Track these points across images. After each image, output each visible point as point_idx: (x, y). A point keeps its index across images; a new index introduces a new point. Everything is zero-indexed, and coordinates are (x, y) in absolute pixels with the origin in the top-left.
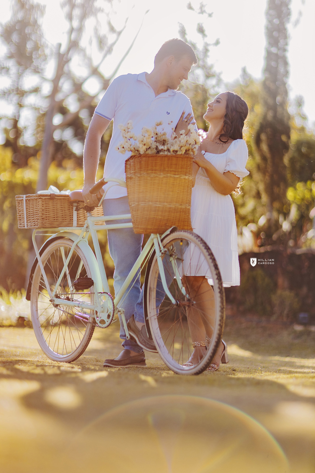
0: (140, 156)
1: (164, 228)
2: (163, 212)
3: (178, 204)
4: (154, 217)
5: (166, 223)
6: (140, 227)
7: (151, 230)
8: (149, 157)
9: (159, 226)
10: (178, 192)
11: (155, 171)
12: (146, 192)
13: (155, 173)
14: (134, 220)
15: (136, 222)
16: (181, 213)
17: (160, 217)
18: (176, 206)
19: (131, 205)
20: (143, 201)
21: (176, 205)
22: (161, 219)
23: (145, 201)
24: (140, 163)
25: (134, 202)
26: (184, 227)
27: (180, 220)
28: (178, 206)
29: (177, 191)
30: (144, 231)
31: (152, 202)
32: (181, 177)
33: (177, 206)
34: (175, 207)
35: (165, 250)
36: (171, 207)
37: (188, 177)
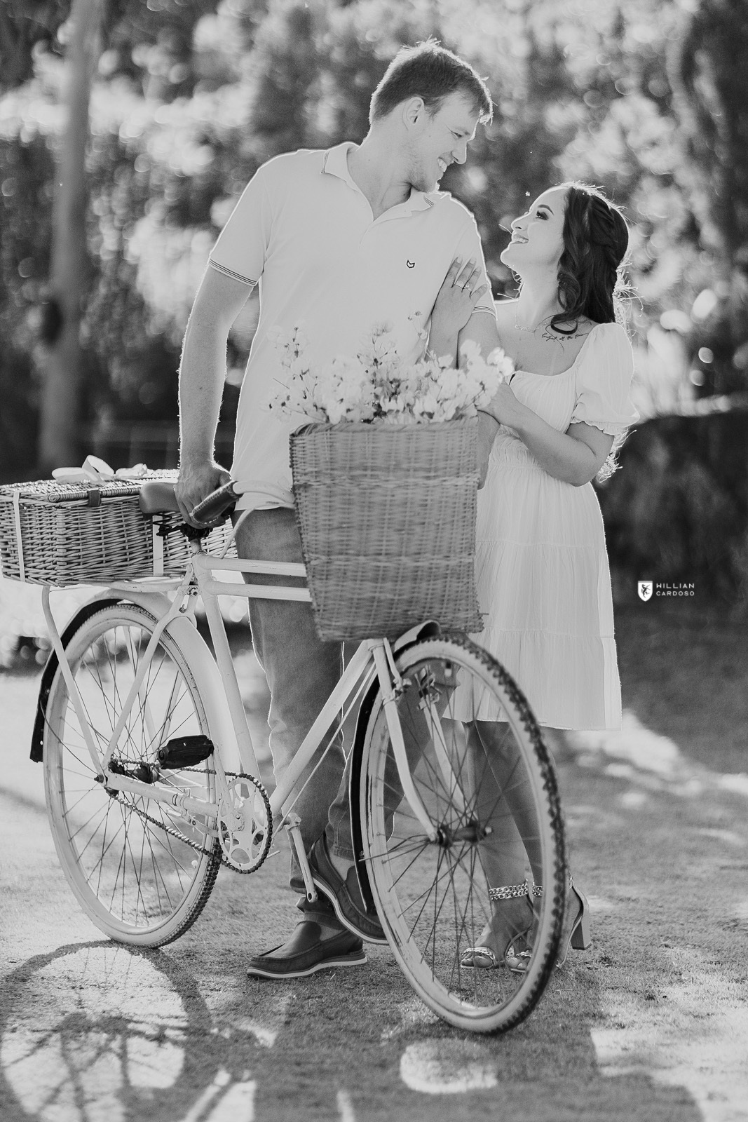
0: (331, 429)
1: (402, 623)
2: (397, 581)
3: (440, 556)
4: (374, 598)
5: (407, 611)
6: (334, 623)
7: (365, 630)
8: (354, 432)
9: (387, 619)
10: (438, 525)
11: (372, 470)
12: (348, 527)
13: (372, 475)
14: (319, 605)
15: (324, 610)
16: (449, 579)
17: (390, 596)
18: (432, 561)
19: (309, 562)
20: (341, 554)
21: (433, 559)
22: (393, 600)
23: (347, 554)
24: (331, 446)
25: (316, 553)
26: (456, 615)
27: (446, 598)
28: (438, 561)
29: (436, 523)
30: (347, 635)
31: (365, 555)
32: (444, 483)
33: (435, 561)
34: (431, 564)
35: (404, 684)
36: (418, 567)
37: (465, 478)
